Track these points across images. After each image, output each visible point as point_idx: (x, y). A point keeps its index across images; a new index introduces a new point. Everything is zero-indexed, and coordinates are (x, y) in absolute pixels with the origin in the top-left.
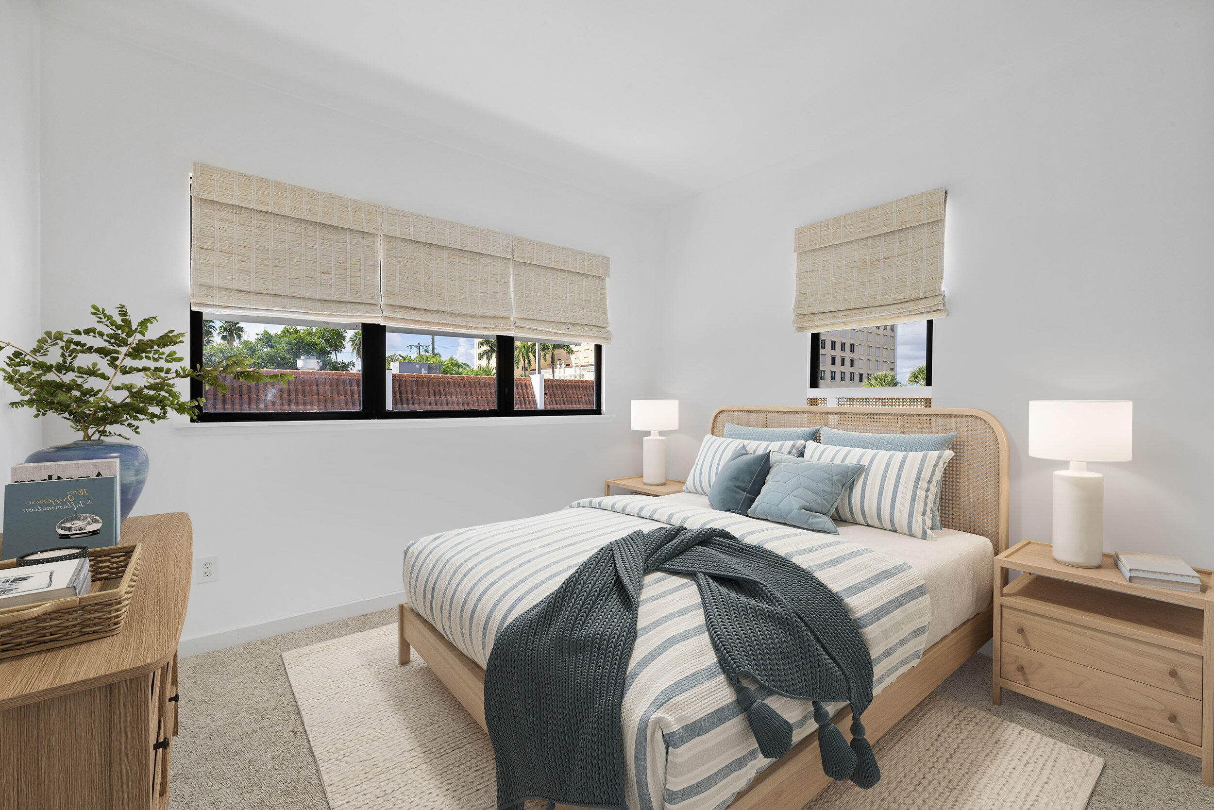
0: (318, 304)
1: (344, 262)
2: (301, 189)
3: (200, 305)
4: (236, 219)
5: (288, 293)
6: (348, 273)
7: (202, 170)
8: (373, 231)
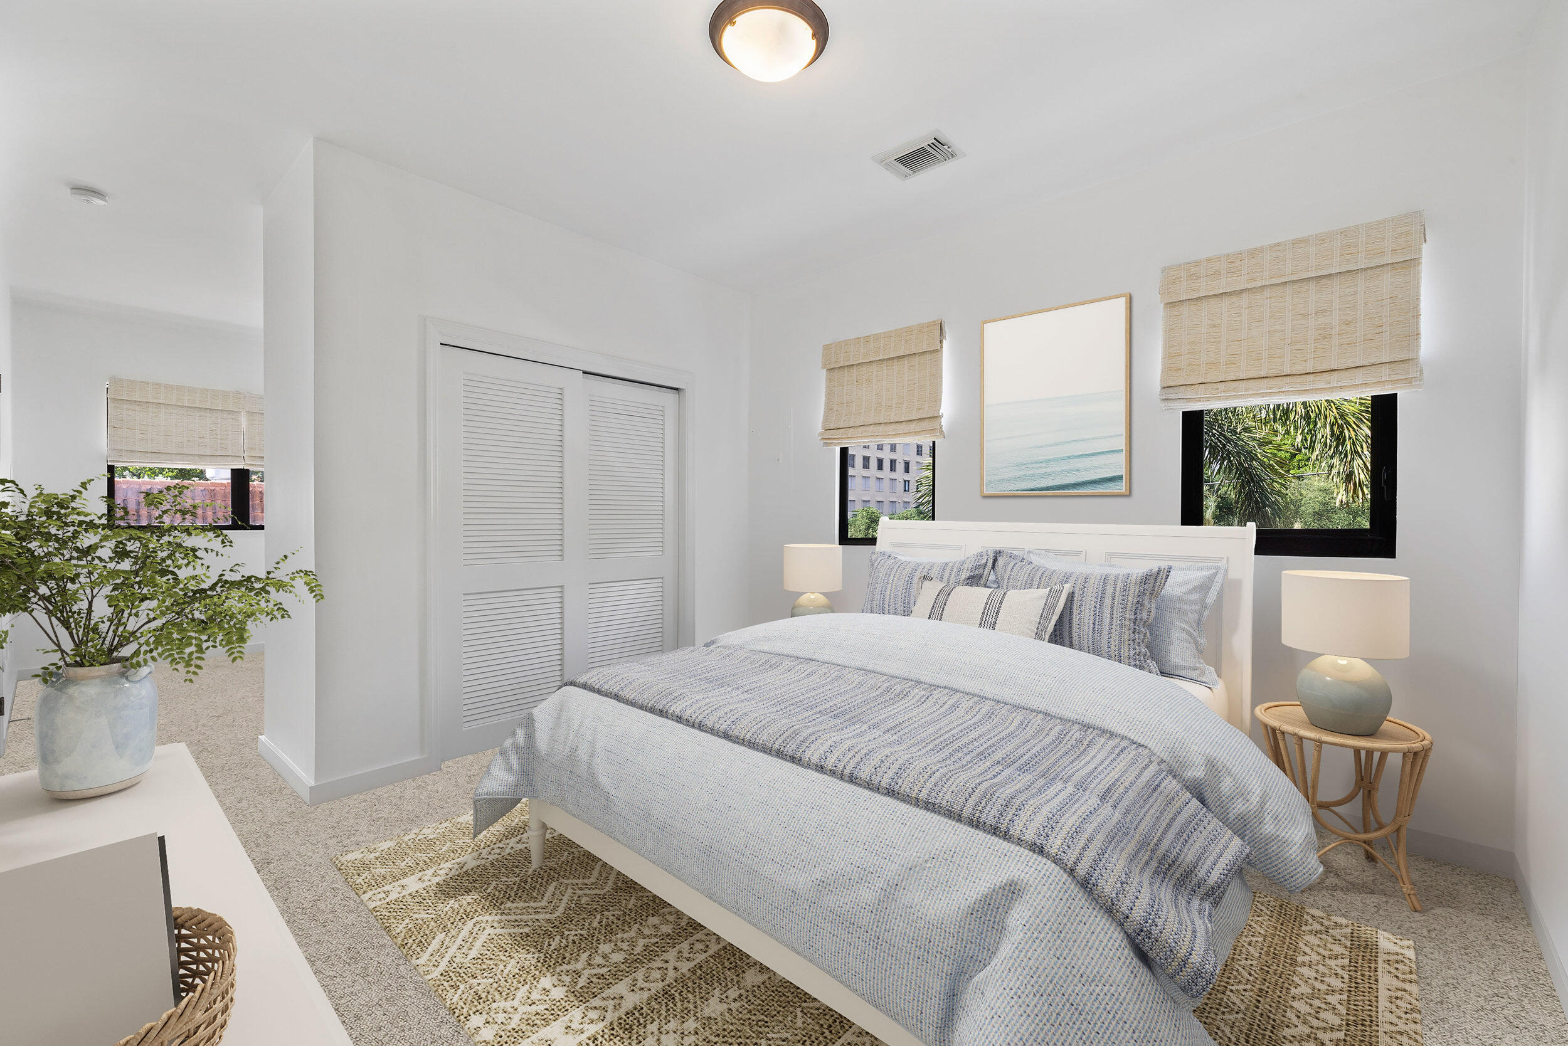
0: (197, 458)
1: (215, 430)
2: (183, 387)
3: (114, 461)
4: (138, 408)
5: (175, 452)
6: (219, 437)
7: (115, 381)
8: (238, 410)
